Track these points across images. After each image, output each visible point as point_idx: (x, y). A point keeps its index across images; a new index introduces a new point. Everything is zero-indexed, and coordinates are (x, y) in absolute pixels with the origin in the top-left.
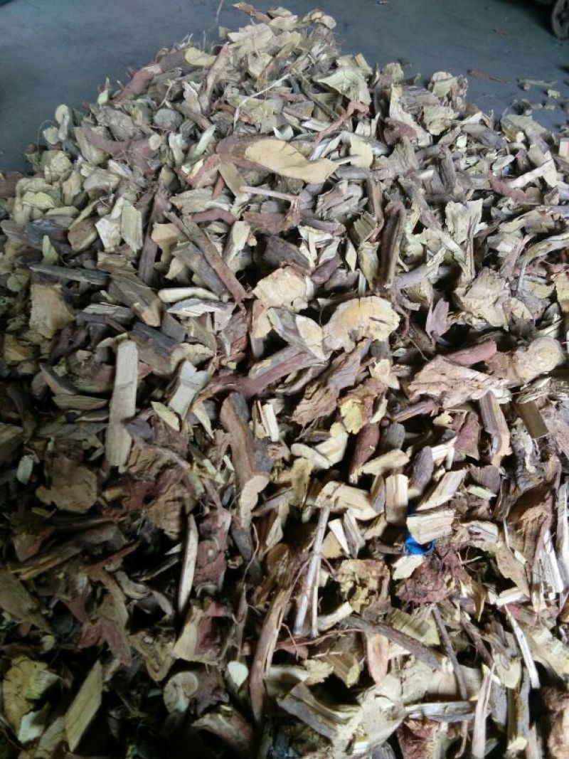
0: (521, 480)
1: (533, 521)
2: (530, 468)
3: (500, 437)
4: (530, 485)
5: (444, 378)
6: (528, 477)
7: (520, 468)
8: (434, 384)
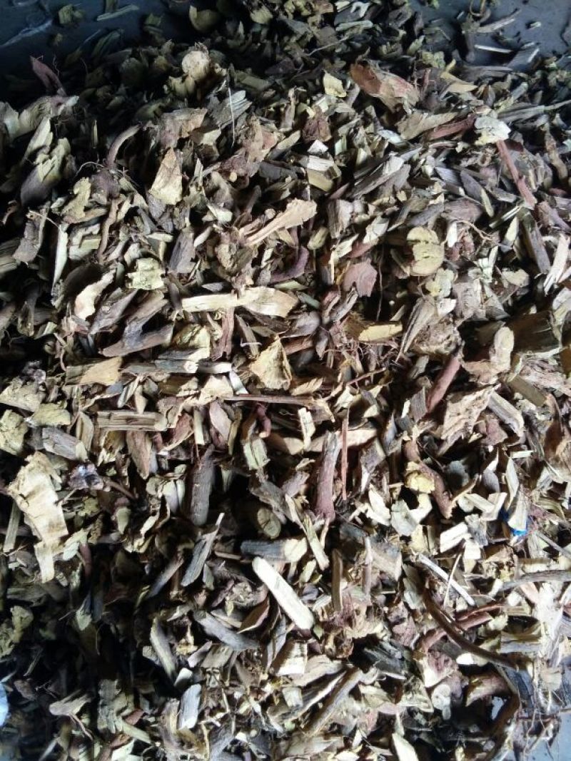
0: (539, 429)
1: (564, 451)
2: (541, 418)
3: (516, 420)
4: (547, 428)
5: (461, 417)
6: (542, 423)
7: (535, 421)
8: (456, 424)
